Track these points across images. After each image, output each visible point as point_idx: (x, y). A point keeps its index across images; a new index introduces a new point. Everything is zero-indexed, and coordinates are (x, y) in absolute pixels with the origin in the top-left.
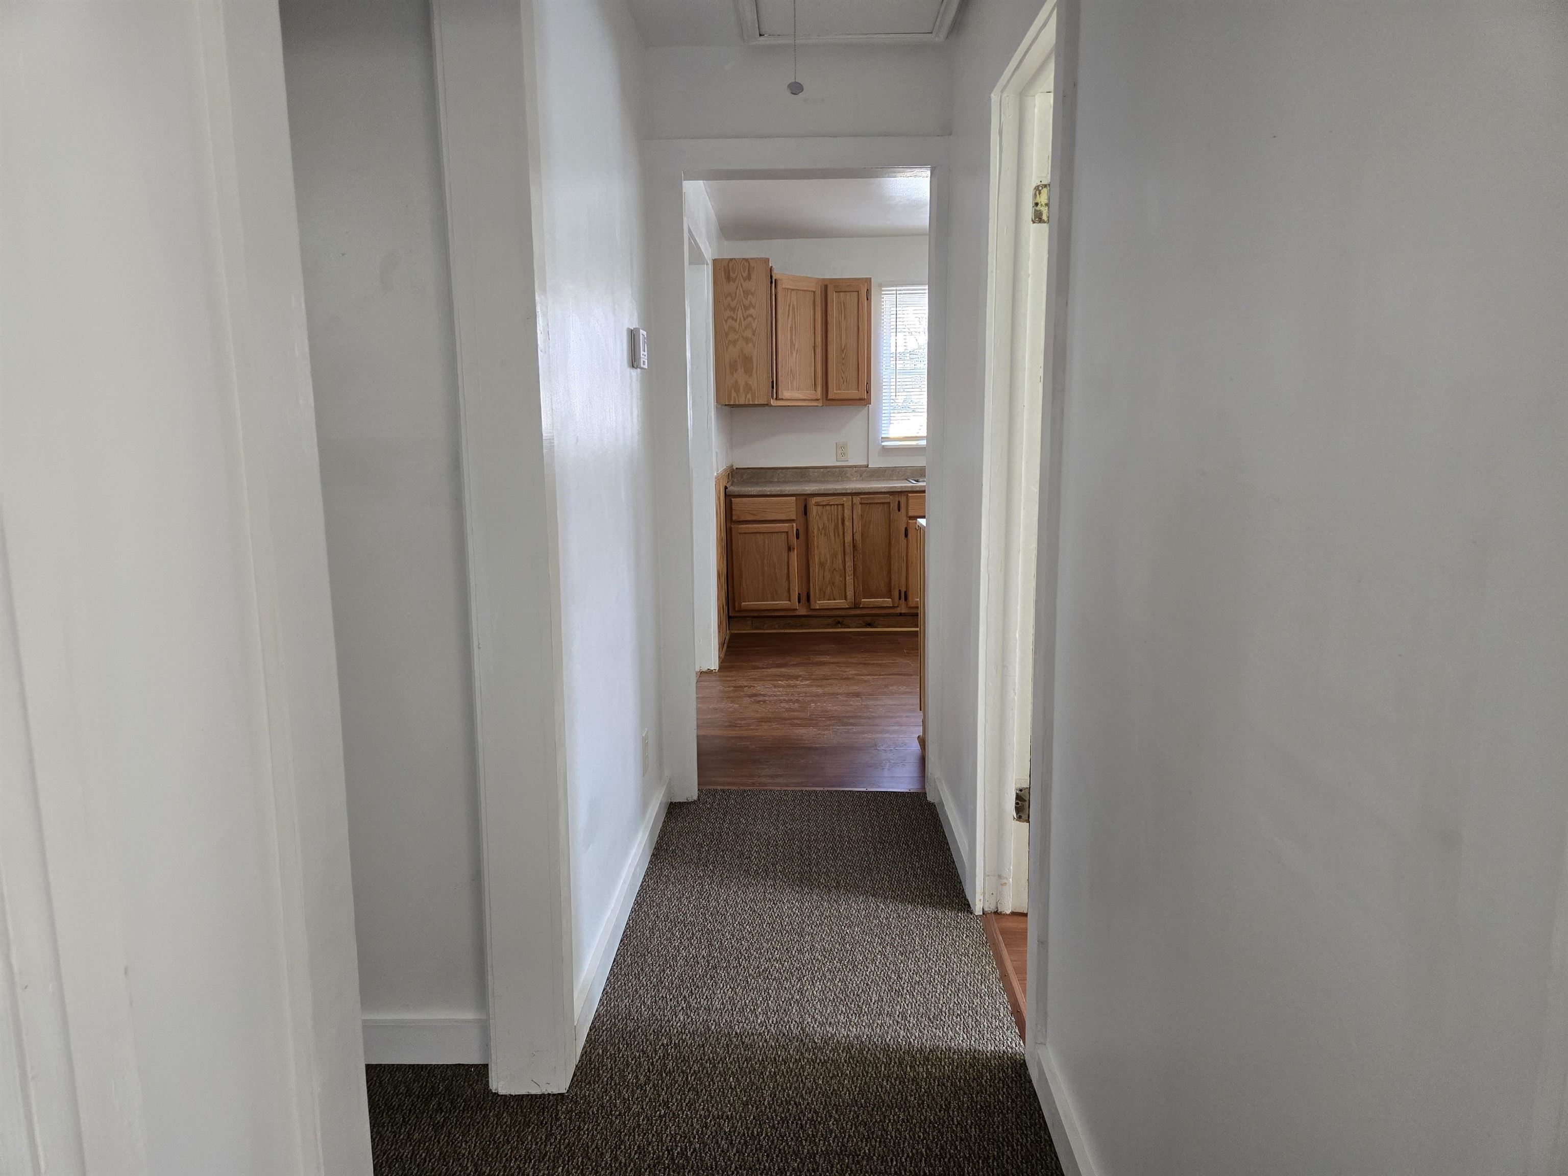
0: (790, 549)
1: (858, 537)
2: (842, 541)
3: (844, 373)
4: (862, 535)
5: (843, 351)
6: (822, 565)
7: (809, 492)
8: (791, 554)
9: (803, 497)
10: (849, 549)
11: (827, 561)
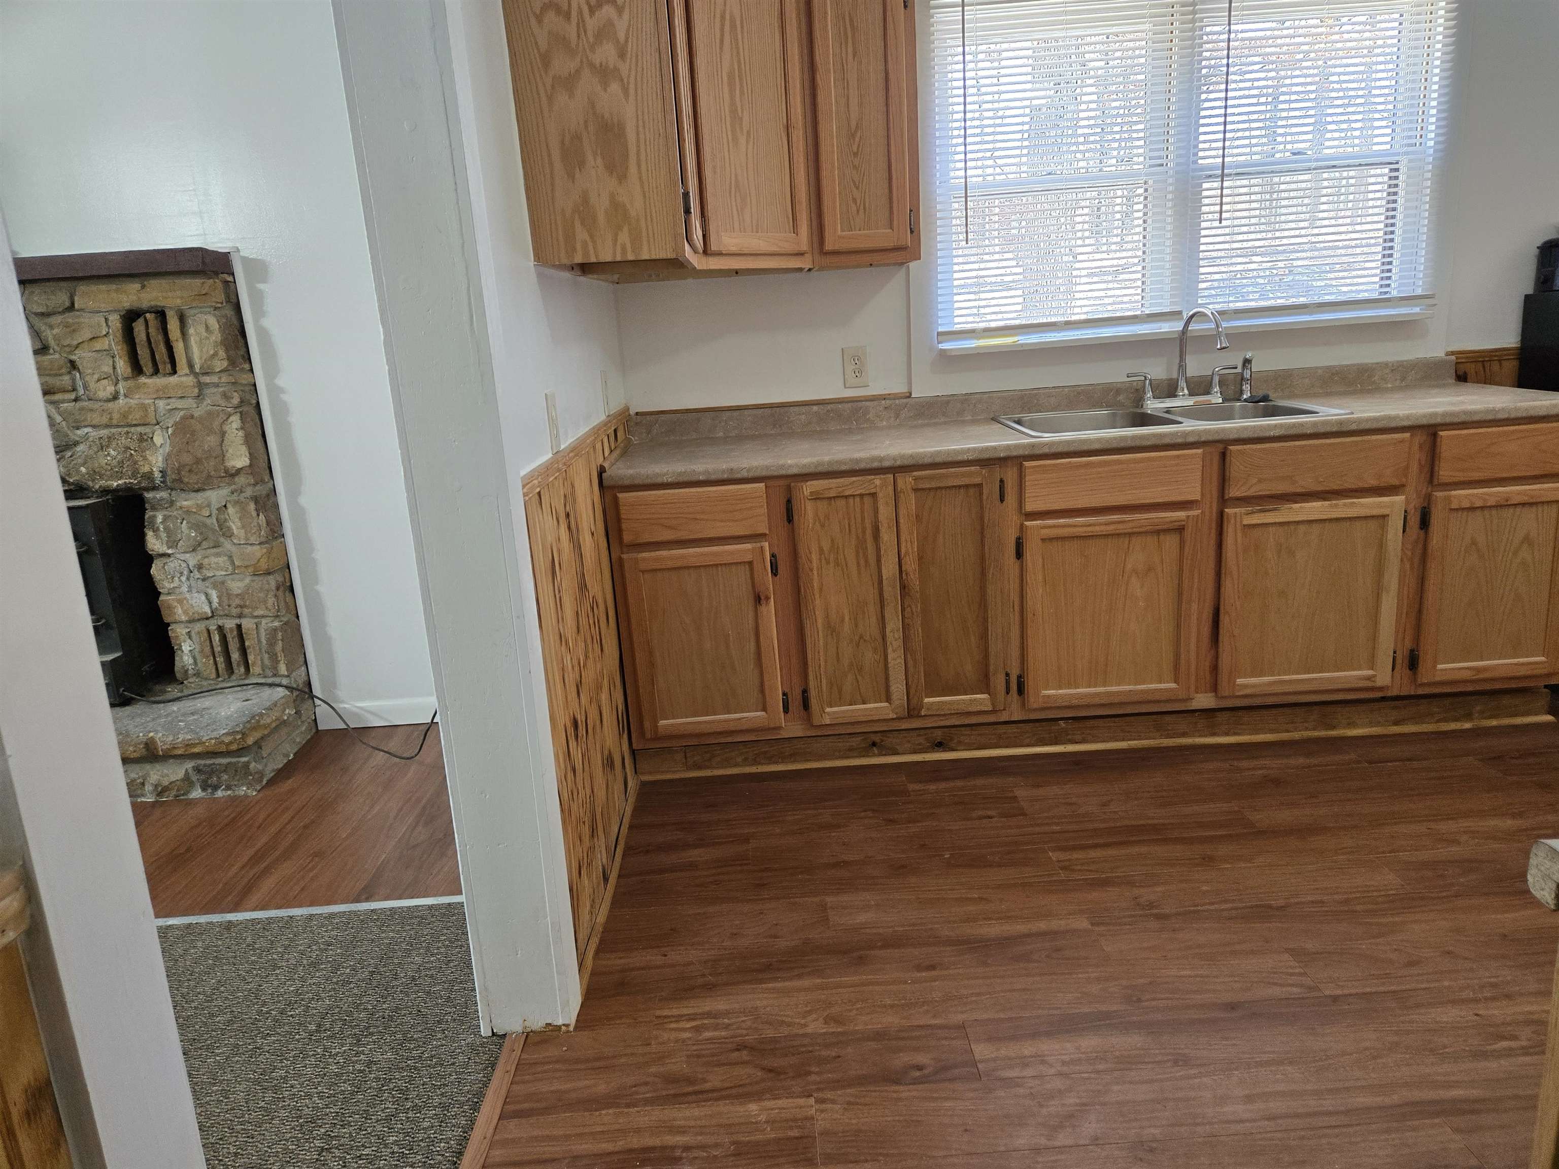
0: (758, 599)
1: (910, 565)
2: (875, 578)
3: (857, 188)
4: (920, 558)
5: (853, 136)
6: (832, 630)
7: (795, 471)
8: (763, 609)
9: (782, 482)
10: (891, 592)
11: (843, 621)
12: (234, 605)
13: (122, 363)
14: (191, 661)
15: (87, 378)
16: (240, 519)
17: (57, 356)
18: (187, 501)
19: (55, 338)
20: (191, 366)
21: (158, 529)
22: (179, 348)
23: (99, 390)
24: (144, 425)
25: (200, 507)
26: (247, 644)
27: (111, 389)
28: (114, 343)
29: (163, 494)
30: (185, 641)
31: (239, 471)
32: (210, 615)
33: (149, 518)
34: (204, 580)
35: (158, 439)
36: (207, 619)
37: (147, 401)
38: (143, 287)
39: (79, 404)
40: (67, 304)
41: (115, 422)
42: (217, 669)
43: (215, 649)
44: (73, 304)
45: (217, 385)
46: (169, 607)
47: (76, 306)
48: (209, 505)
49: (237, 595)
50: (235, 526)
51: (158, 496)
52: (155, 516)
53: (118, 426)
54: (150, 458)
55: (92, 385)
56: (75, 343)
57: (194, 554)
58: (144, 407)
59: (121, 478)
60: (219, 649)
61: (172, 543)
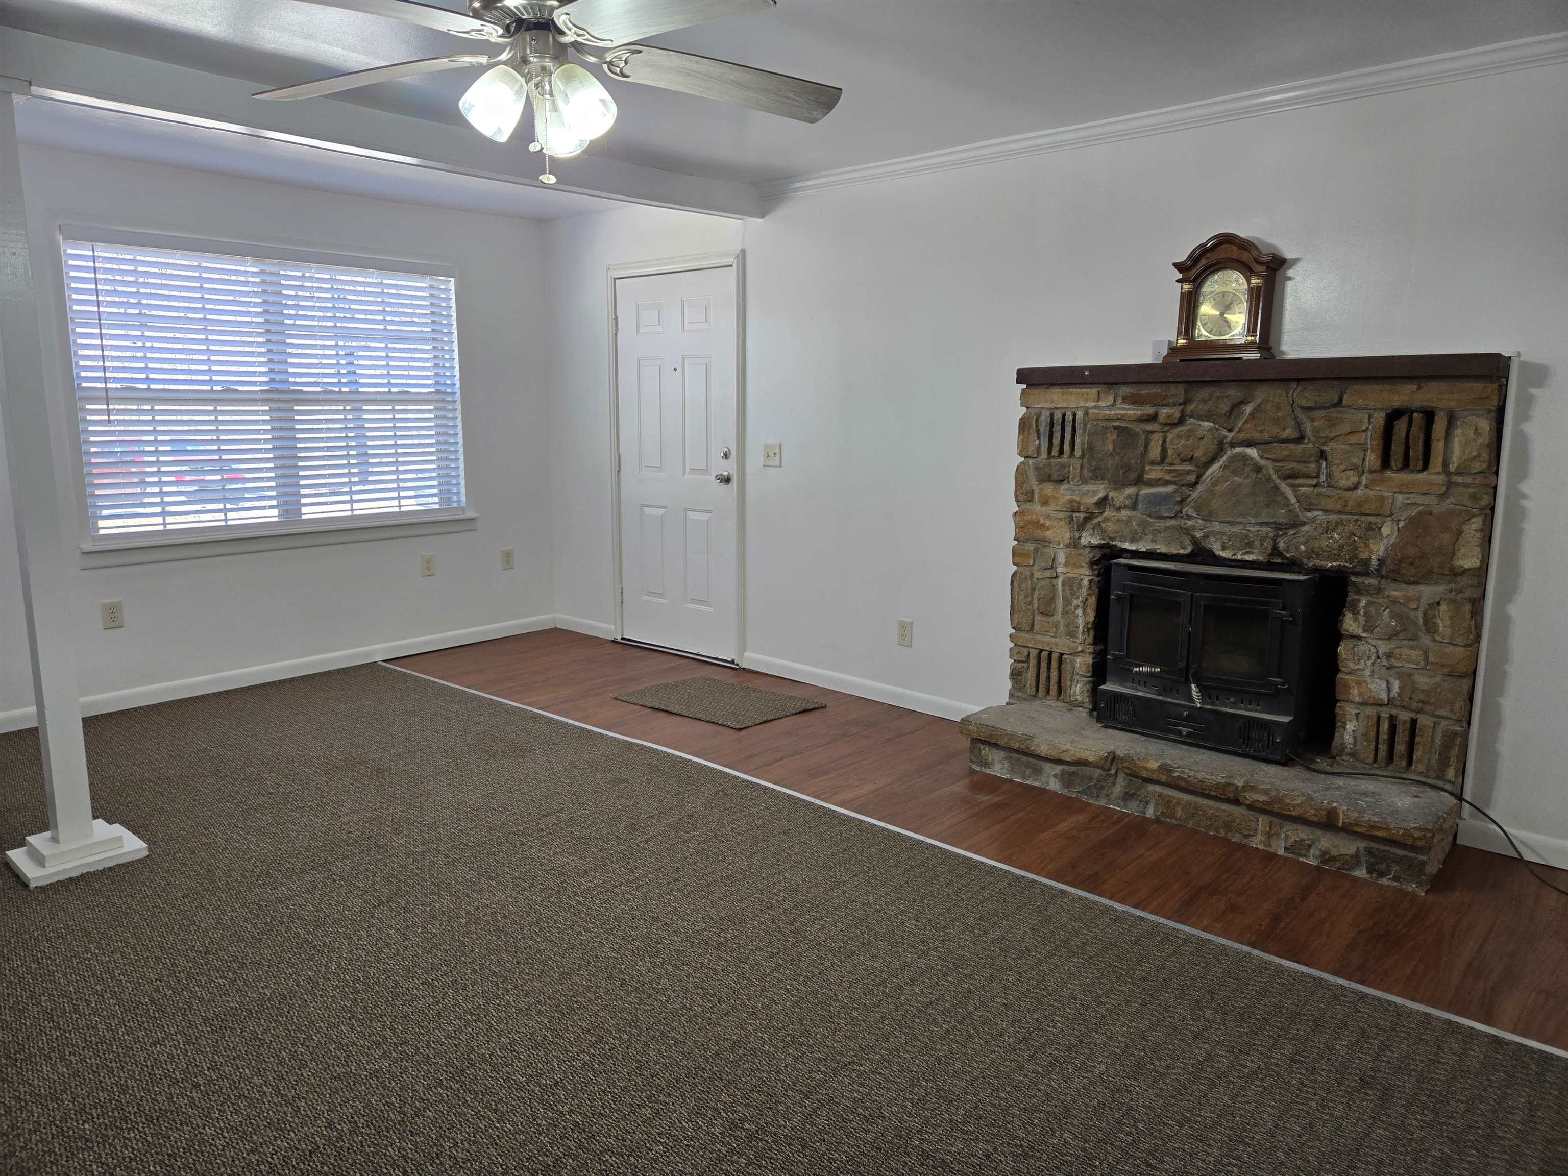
12: (1417, 698)
13: (1373, 456)
14: (1351, 740)
15: (1334, 468)
16: (1451, 618)
17: (1310, 445)
18: (1396, 592)
19: (1314, 429)
20: (1445, 464)
21: (1358, 613)
22: (1438, 446)
23: (1342, 479)
24: (1376, 515)
25: (1409, 599)
26: (1417, 739)
27: (1354, 479)
28: (1371, 439)
29: (1373, 581)
30: (1351, 721)
31: (1465, 571)
32: (1386, 702)
33: (1353, 600)
34: (1388, 668)
35: (1386, 530)
36: (1381, 705)
37: (1386, 494)
38: (1419, 388)
39: (1317, 490)
40: (1336, 400)
41: (1348, 509)
42: (1376, 756)
43: (1381, 736)
44: (1341, 401)
45: (1467, 486)
46: (1347, 686)
47: (1344, 403)
48: (1418, 599)
49: (1423, 691)
50: (1443, 624)
51: (1367, 582)
52: (1359, 600)
53: (1350, 514)
54: (1372, 546)
55: (1337, 475)
56: (1333, 435)
57: (1387, 642)
58: (1382, 499)
59: (1336, 560)
60: (1386, 737)
61: (1369, 628)
